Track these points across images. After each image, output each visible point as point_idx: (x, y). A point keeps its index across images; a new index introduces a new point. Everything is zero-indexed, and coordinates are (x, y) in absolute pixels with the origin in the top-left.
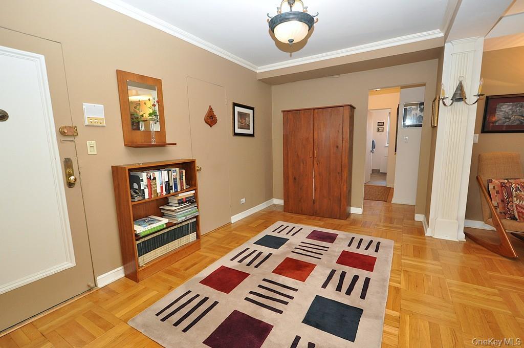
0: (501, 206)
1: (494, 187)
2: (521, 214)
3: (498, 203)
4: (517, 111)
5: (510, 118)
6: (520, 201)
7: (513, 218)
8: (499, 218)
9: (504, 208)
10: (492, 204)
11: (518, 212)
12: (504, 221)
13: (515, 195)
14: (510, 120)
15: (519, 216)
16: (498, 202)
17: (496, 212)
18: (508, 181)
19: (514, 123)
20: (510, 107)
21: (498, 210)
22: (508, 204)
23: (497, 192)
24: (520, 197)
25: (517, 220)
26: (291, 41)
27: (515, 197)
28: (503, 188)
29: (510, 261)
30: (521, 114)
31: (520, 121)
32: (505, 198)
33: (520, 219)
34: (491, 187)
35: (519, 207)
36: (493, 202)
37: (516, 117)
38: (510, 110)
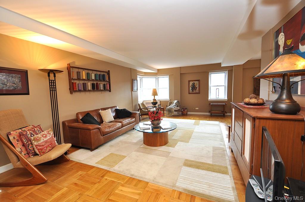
0: (24, 149)
1: (14, 138)
2: (40, 150)
3: (20, 149)
4: (10, 80)
5: (7, 85)
6: (37, 143)
7: (36, 154)
8: (26, 159)
9: (26, 150)
10: (17, 151)
11: (38, 150)
12: (30, 159)
13: (33, 139)
14: (7, 86)
15: (39, 152)
16: (20, 147)
17: (22, 156)
18: (22, 130)
19: (10, 88)
20: (4, 77)
21: (23, 153)
22: (28, 146)
23: (18, 141)
24: (36, 139)
25: (39, 155)
27: (33, 140)
28: (22, 136)
29: (44, 185)
30: (13, 82)
31: (14, 87)
32: (25, 143)
33: (41, 154)
34: (11, 138)
35: (38, 146)
36: (16, 149)
37: (11, 84)
38: (4, 78)
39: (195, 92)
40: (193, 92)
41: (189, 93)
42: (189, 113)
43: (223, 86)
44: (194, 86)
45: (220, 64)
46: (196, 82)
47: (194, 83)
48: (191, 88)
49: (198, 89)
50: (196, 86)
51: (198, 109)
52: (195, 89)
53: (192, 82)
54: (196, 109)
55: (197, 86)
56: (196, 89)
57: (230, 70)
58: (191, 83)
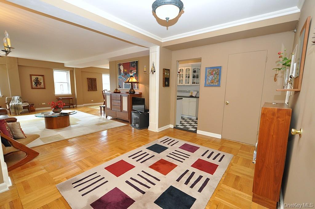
26: (167, 19)
39: (39, 87)
40: (37, 87)
41: (32, 88)
42: (36, 109)
43: (66, 83)
44: (37, 81)
45: (63, 64)
46: (39, 77)
47: (38, 78)
48: (33, 83)
49: (42, 84)
50: (40, 81)
51: (45, 104)
52: (39, 84)
53: (35, 77)
54: (43, 104)
55: (42, 81)
56: (41, 84)
57: (72, 70)
58: (34, 78)
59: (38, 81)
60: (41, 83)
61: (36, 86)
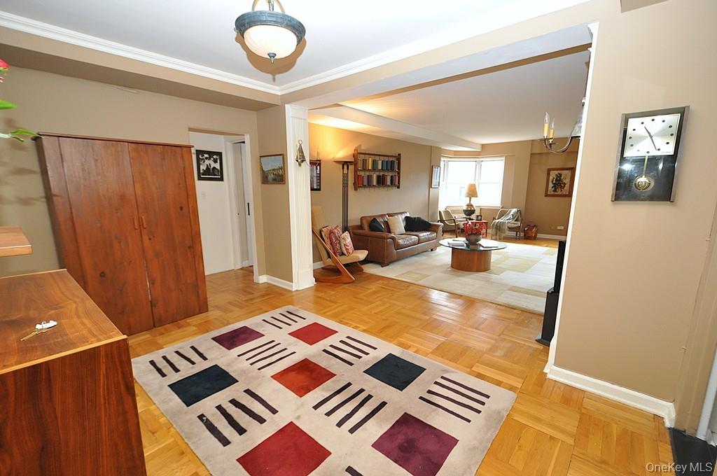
1: (325, 235)
7: (342, 255)
9: (333, 249)
11: (346, 249)
16: (329, 245)
22: (336, 245)
23: (328, 238)
28: (332, 234)
29: (350, 284)
35: (346, 245)
39: (559, 193)
40: (556, 193)
41: (547, 195)
42: (539, 236)
44: (558, 180)
46: (563, 173)
47: (560, 175)
48: (551, 185)
49: (567, 186)
50: (564, 181)
51: (562, 228)
52: (561, 186)
53: (556, 172)
54: (559, 228)
55: (567, 181)
56: (564, 186)
58: (553, 175)
59: (560, 180)
60: (565, 184)
61: (554, 191)
